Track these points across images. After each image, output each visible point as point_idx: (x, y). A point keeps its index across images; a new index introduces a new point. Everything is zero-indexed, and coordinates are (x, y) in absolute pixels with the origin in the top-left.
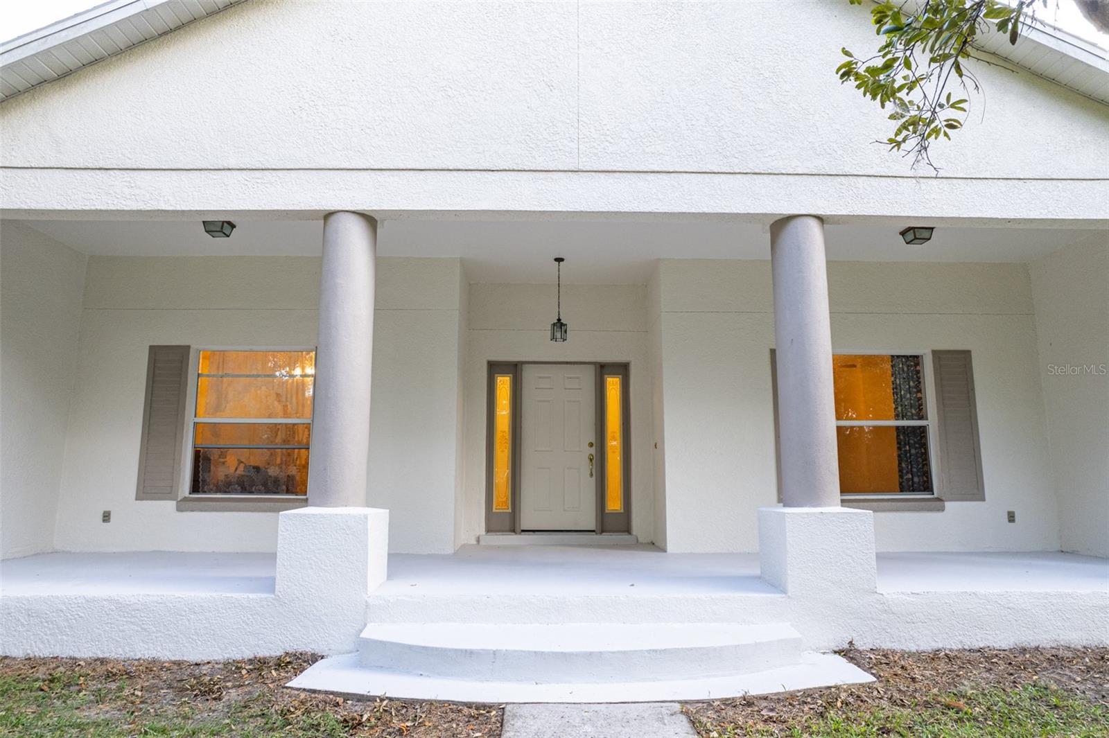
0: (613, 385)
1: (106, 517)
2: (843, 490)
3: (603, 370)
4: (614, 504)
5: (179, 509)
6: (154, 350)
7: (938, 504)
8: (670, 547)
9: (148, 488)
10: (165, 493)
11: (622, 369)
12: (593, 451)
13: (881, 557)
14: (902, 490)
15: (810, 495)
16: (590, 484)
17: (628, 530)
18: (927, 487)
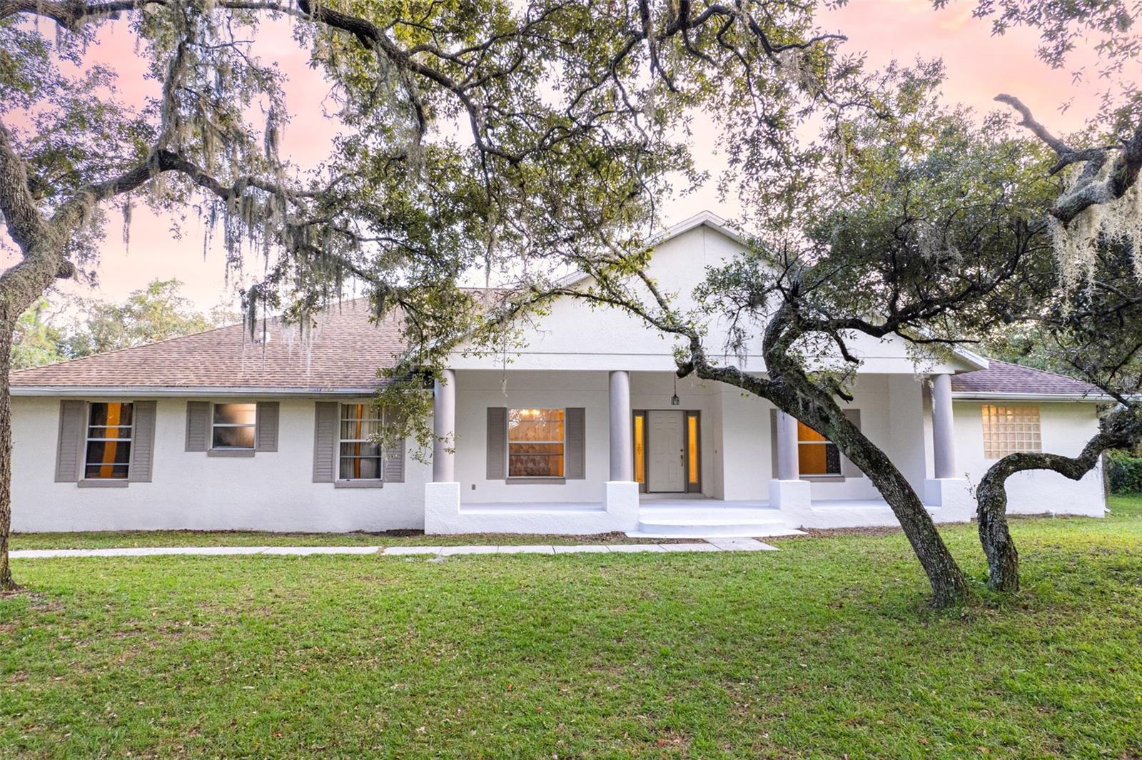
0: (692, 421)
1: (474, 487)
2: (800, 473)
3: (687, 413)
4: (693, 478)
5: (507, 484)
6: (489, 409)
7: (842, 479)
8: (726, 498)
9: (491, 475)
10: (501, 477)
11: (697, 414)
12: (682, 453)
13: (812, 501)
14: (828, 472)
15: (788, 475)
16: (681, 470)
17: (700, 491)
18: (839, 472)
